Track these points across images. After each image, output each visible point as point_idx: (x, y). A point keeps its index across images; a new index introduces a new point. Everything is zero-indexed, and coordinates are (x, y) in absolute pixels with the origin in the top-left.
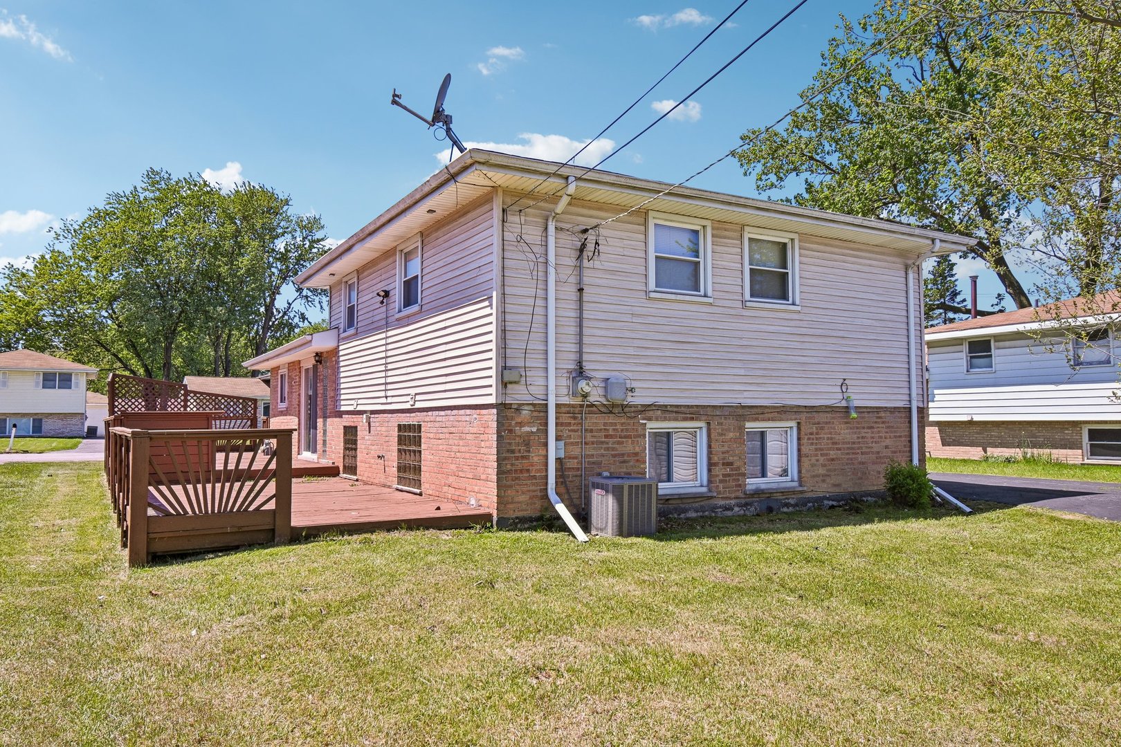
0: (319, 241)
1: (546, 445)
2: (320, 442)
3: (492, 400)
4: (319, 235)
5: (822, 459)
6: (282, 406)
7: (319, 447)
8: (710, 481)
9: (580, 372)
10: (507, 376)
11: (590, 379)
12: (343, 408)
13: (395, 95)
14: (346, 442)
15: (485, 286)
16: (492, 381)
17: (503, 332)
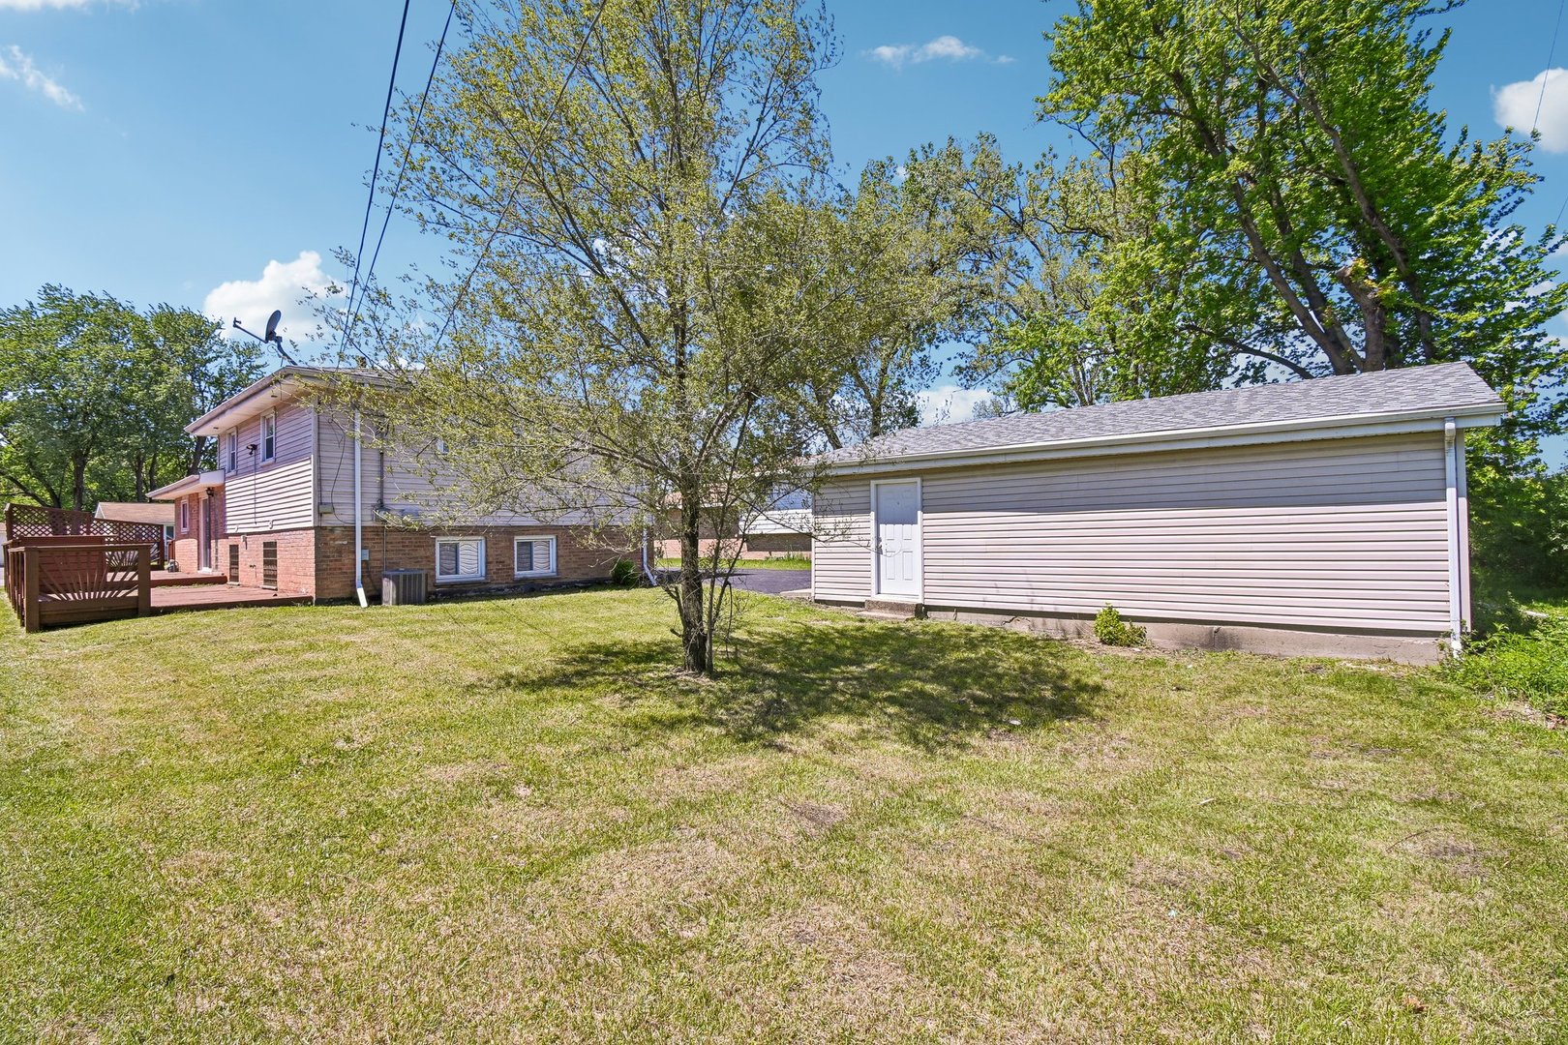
0: (258, 367)
1: (354, 552)
2: (213, 559)
3: (311, 524)
4: (258, 362)
5: (574, 559)
6: (184, 530)
7: (213, 562)
8: (486, 573)
9: (381, 506)
10: (321, 508)
11: (388, 510)
12: (228, 532)
13: (235, 321)
14: (231, 557)
15: (308, 451)
16: (311, 512)
17: (319, 482)
